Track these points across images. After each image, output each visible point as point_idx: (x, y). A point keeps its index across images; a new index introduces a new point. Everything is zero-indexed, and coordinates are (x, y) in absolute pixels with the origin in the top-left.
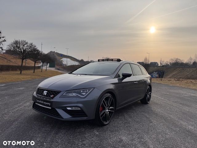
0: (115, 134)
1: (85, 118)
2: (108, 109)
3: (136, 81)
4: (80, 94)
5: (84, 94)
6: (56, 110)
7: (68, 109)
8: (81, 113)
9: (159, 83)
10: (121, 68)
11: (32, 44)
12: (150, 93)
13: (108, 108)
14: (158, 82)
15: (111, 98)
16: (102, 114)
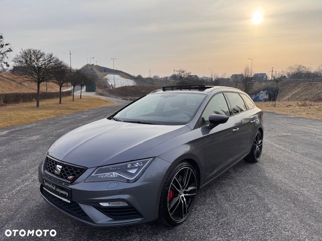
1: (139, 220)
2: (185, 193)
3: (235, 128)
5: (133, 171)
6: (79, 207)
7: (103, 204)
9: (271, 111)
10: (206, 107)
11: (51, 56)
13: (184, 190)
15: (189, 170)
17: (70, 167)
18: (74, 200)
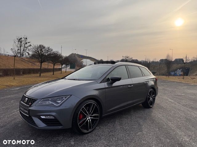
0: (91, 145)
1: (60, 127)
2: (91, 117)
3: (130, 85)
4: (55, 101)
5: (59, 102)
6: (32, 118)
7: (42, 117)
9: (180, 81)
11: (49, 48)
12: (154, 95)
15: (94, 105)
16: (80, 122)
17: (31, 99)
18: (30, 115)
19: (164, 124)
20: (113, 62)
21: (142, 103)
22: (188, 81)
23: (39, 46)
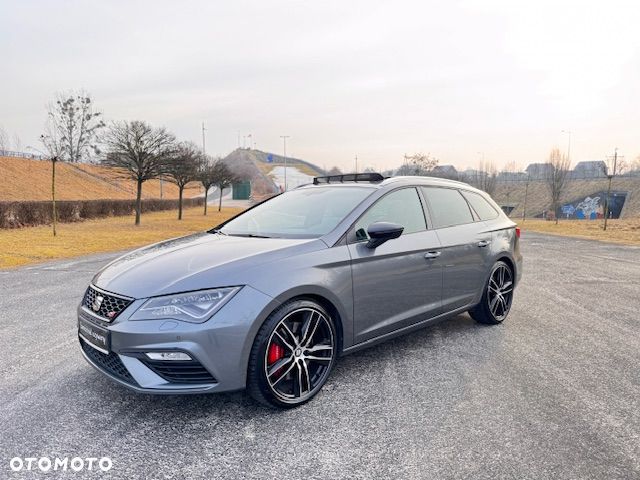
0: (308, 440)
1: (210, 387)
2: (306, 353)
3: (433, 251)
4: (191, 306)
5: (205, 307)
6: (119, 360)
7: (153, 356)
8: (192, 370)
9: (594, 238)
12: (509, 283)
13: (304, 349)
14: (589, 237)
15: (316, 316)
16: (274, 371)
17: (113, 299)
18: (114, 350)
19: (542, 374)
20: (376, 178)
21: (470, 310)
22: (619, 238)
23: (130, 125)
